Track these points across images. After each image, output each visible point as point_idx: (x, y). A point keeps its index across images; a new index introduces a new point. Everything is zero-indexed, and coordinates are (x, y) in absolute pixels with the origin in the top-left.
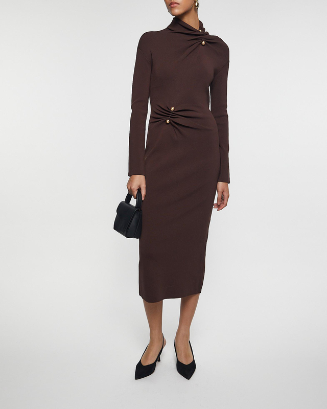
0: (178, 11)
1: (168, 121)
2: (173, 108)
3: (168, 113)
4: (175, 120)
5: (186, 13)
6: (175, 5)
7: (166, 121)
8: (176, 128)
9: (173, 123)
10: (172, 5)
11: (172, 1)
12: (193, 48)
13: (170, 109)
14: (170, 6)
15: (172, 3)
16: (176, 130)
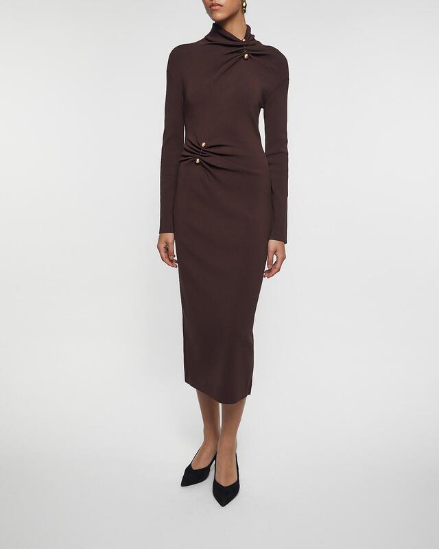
0: (220, 15)
1: (198, 161)
2: (204, 144)
3: (198, 150)
4: (207, 159)
5: (230, 18)
6: (217, 7)
7: (195, 160)
8: (208, 170)
9: (205, 164)
10: (214, 8)
11: (213, 2)
12: (230, 63)
13: (200, 145)
14: (211, 8)
15: (213, 5)
16: (209, 174)
